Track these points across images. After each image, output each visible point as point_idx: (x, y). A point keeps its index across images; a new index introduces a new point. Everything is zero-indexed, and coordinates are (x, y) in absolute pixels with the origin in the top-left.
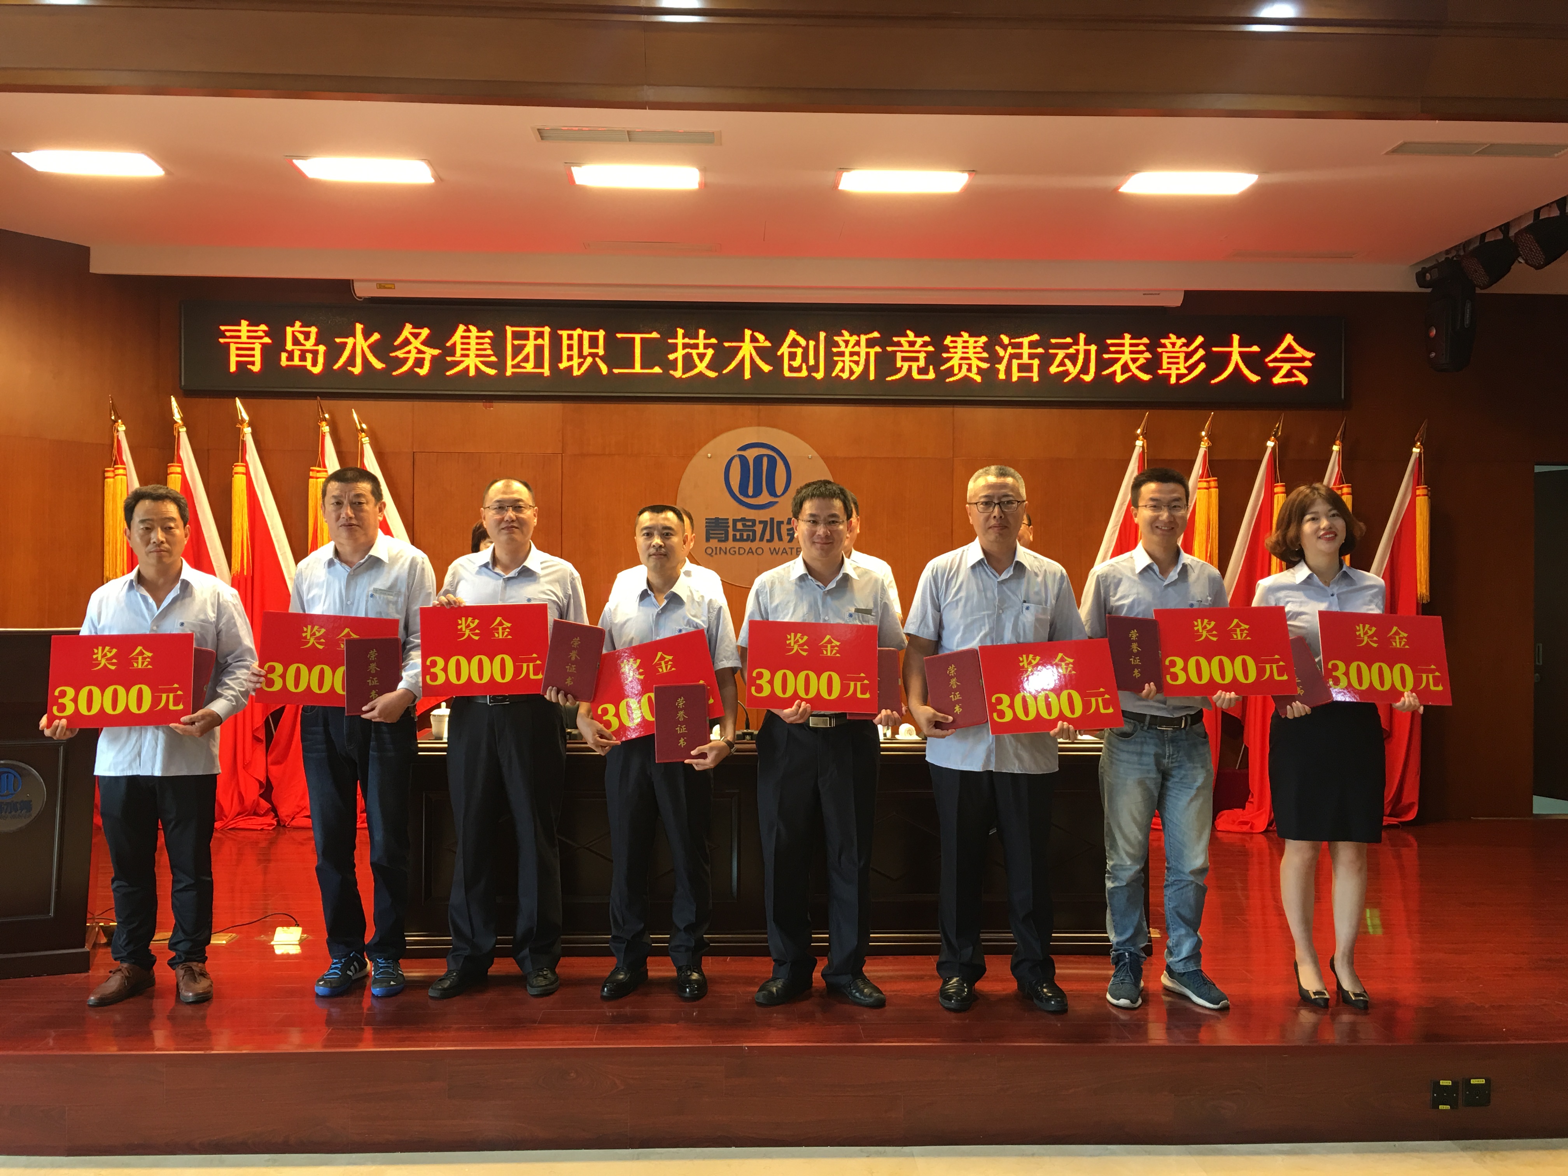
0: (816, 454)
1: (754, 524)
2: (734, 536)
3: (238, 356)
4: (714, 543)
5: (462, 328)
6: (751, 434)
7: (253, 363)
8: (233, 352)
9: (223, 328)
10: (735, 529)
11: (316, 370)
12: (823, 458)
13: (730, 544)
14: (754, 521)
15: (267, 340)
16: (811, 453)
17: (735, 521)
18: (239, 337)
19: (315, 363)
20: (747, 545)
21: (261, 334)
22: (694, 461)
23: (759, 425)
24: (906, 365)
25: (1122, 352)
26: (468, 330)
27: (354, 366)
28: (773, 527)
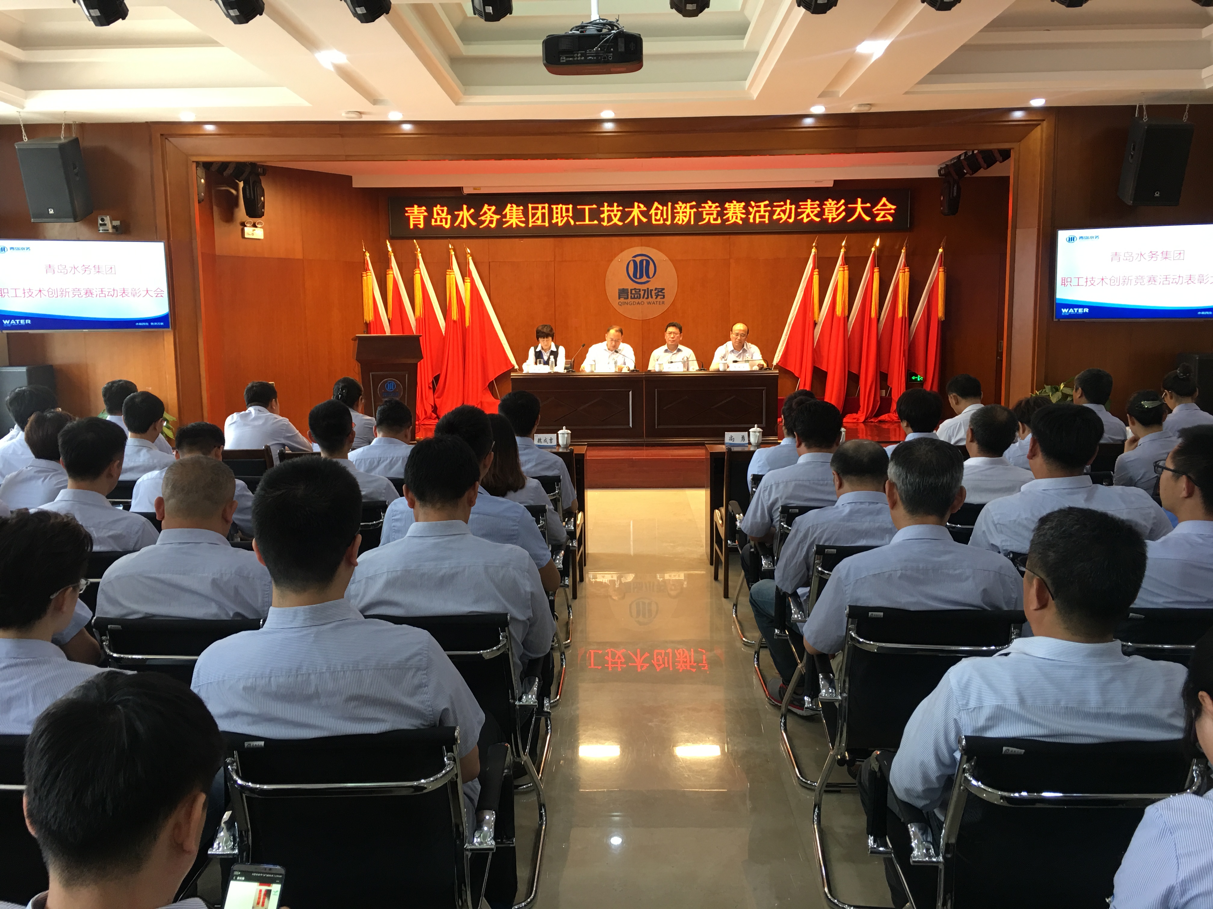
0: (667, 258)
1: (640, 291)
2: (631, 296)
3: (414, 221)
4: (622, 300)
5: (509, 205)
6: (638, 250)
7: (420, 224)
8: (411, 219)
9: (407, 209)
10: (631, 293)
11: (447, 226)
12: (670, 260)
13: (629, 300)
14: (640, 290)
15: (426, 214)
16: (665, 258)
17: (631, 290)
18: (413, 213)
19: (446, 224)
20: (637, 300)
21: (423, 211)
22: (613, 262)
23: (642, 246)
24: (708, 217)
25: (806, 208)
26: (512, 207)
27: (463, 224)
28: (648, 292)
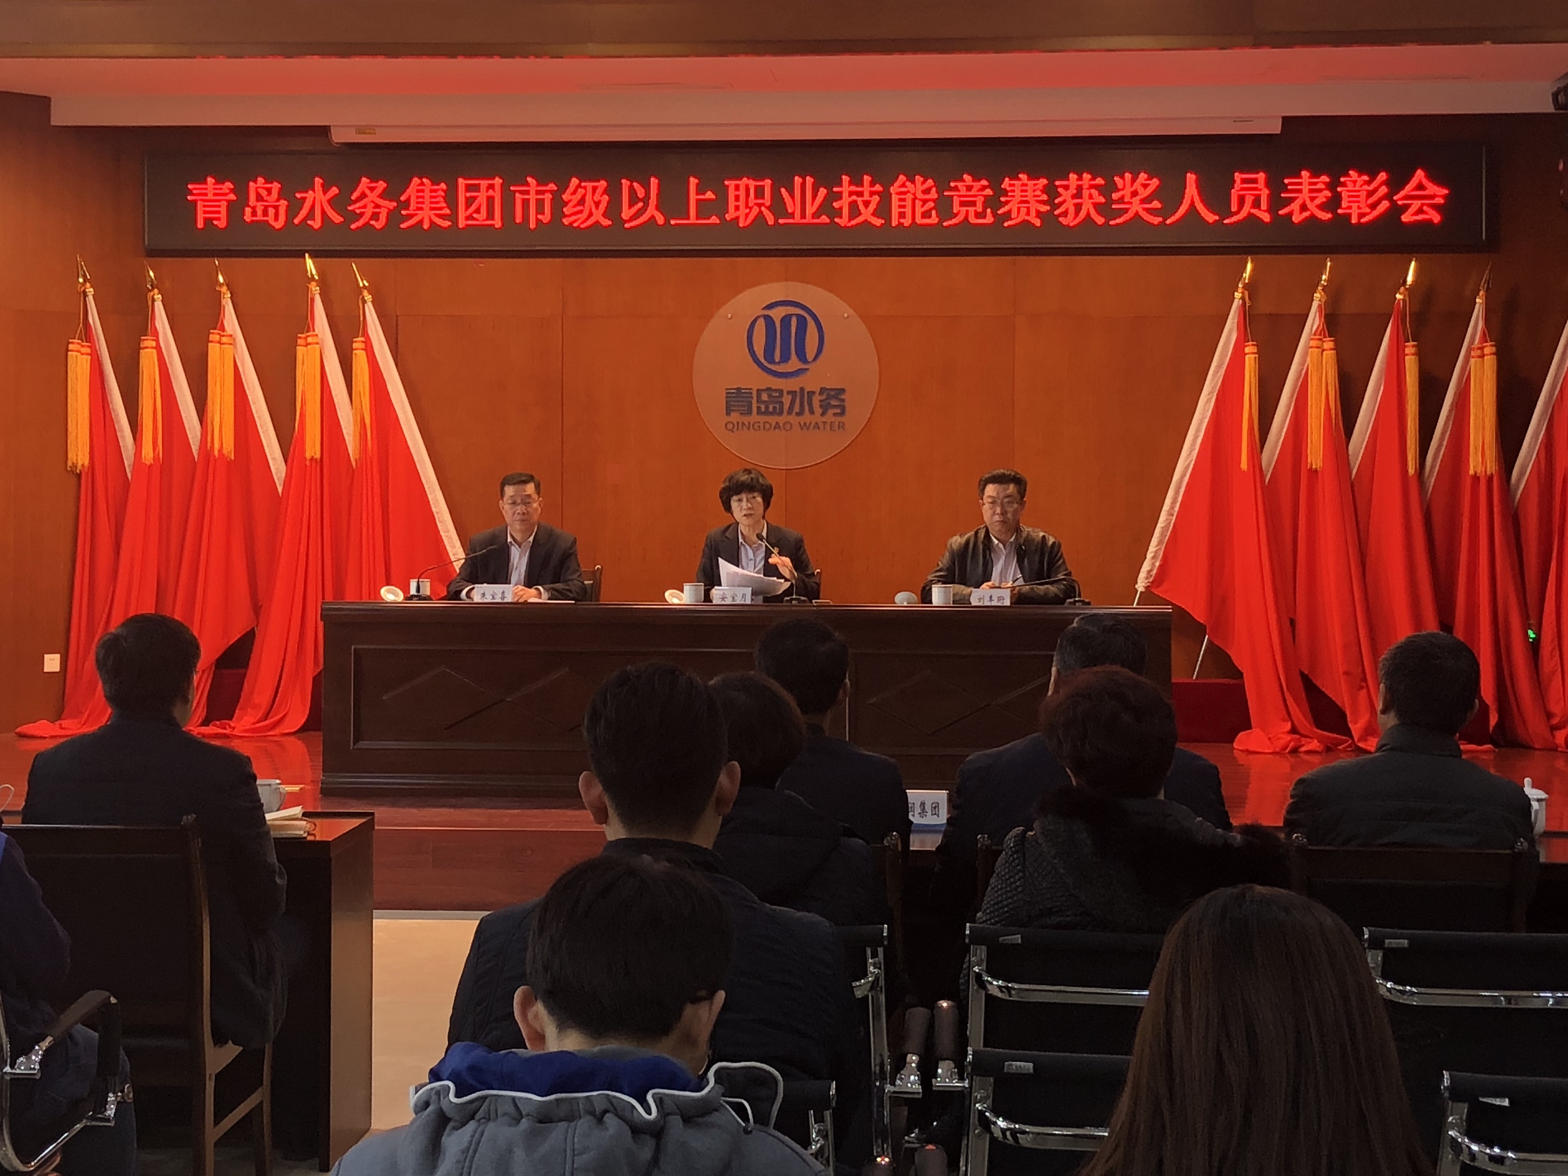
0: (852, 312)
1: (781, 395)
2: (758, 408)
3: (205, 212)
4: (735, 417)
6: (776, 291)
7: (219, 220)
8: (201, 210)
9: (190, 185)
10: (759, 400)
11: (278, 225)
12: (861, 317)
13: (754, 417)
14: (781, 391)
15: (232, 197)
16: (847, 311)
17: (759, 391)
18: (206, 195)
19: (276, 219)
20: (773, 419)
21: (226, 191)
22: (714, 322)
23: (787, 280)
28: (803, 398)
